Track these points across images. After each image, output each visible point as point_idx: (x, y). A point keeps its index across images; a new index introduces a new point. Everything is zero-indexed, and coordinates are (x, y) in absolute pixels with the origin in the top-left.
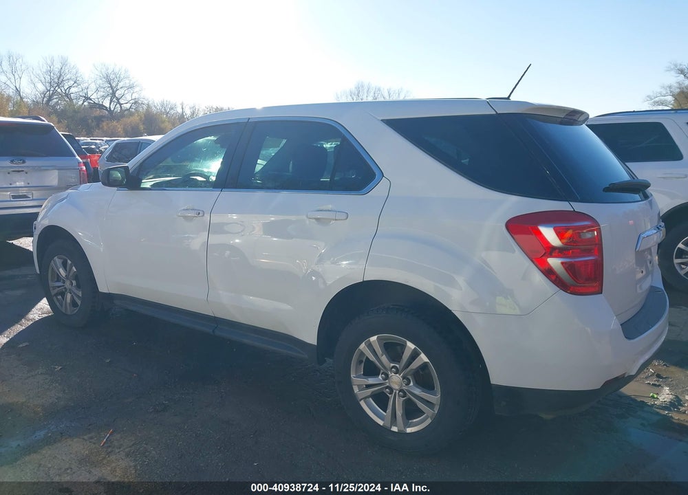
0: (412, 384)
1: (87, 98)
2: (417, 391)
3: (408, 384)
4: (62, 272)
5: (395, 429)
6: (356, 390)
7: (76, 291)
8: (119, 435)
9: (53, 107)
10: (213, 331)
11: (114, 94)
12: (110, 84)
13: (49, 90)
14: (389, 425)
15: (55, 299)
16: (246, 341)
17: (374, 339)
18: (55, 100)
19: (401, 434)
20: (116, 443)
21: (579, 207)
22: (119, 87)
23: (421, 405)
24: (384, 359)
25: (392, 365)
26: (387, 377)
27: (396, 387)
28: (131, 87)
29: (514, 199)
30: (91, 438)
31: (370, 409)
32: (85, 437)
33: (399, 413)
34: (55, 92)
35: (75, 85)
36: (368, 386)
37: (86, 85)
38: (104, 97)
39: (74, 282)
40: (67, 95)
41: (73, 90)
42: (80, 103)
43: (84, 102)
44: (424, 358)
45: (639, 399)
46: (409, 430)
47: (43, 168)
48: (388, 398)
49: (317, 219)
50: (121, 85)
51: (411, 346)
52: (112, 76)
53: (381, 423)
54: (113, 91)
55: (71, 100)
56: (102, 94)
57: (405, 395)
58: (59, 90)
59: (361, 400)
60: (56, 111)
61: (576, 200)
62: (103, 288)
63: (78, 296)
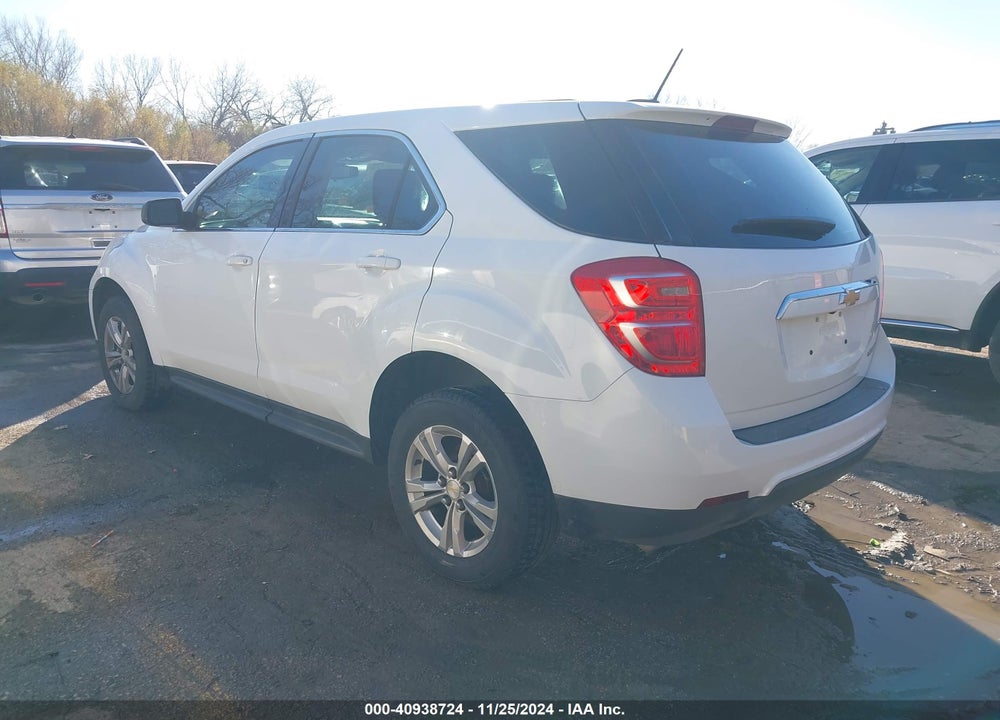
0: (470, 492)
1: (270, 117)
2: (474, 502)
3: (466, 492)
4: (118, 339)
5: (451, 552)
6: (411, 498)
7: (131, 364)
8: (119, 538)
9: (226, 130)
10: (266, 418)
11: (305, 109)
12: (301, 96)
13: (221, 107)
14: (444, 547)
15: (111, 372)
16: (300, 432)
17: (428, 430)
18: (228, 120)
19: (457, 558)
20: (111, 546)
21: (669, 252)
22: (312, 101)
23: (478, 521)
24: (440, 457)
25: (450, 466)
26: (444, 483)
27: (452, 495)
28: (327, 101)
29: (587, 241)
30: (85, 538)
31: (425, 523)
32: (80, 537)
33: (456, 528)
34: (228, 109)
35: (256, 98)
36: (427, 494)
37: (269, 99)
38: (292, 115)
39: (131, 352)
40: (244, 113)
41: (252, 106)
42: (262, 124)
43: (266, 122)
44: (480, 457)
45: (848, 546)
46: (466, 554)
47: (135, 206)
48: (447, 510)
49: (368, 268)
50: (314, 97)
51: (466, 440)
52: (304, 85)
53: (436, 543)
54: (304, 106)
55: (249, 119)
56: (290, 110)
57: (462, 508)
58: (234, 106)
59: (416, 512)
60: (229, 135)
61: (666, 243)
62: (157, 361)
63: (133, 370)
